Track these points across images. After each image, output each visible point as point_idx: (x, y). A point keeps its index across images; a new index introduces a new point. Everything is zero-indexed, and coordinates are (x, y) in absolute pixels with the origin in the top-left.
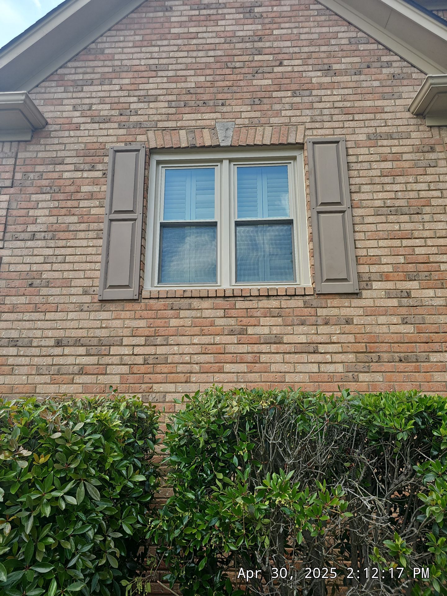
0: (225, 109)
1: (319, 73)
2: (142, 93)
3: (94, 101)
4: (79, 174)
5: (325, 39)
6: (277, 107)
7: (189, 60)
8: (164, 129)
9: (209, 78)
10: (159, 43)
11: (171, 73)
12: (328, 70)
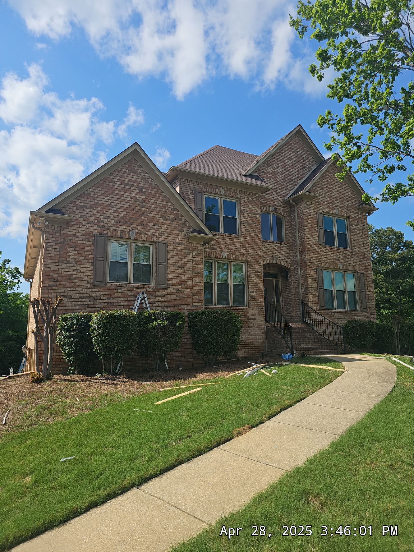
0: (132, 226)
1: (162, 219)
2: (105, 215)
3: (88, 215)
4: (84, 242)
5: (164, 207)
6: (149, 228)
7: (121, 205)
8: (113, 230)
9: (128, 214)
10: (111, 196)
11: (115, 209)
12: (164, 218)
